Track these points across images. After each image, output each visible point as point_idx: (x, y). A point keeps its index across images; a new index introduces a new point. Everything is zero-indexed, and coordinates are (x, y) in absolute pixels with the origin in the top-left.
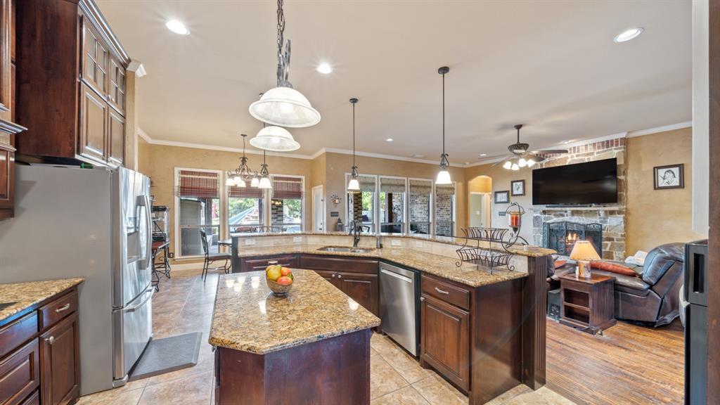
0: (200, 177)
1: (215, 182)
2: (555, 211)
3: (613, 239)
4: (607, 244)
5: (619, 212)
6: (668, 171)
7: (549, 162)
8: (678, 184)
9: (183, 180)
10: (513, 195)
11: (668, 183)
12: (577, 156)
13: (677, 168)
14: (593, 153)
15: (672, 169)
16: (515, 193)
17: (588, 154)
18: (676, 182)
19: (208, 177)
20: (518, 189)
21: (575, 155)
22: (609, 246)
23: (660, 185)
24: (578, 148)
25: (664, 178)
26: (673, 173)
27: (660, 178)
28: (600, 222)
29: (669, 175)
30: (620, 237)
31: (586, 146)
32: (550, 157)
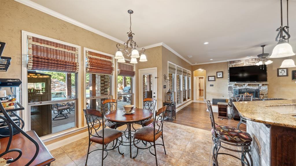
0: (57, 48)
1: (73, 56)
2: (239, 84)
3: (263, 95)
4: (261, 97)
5: (266, 85)
6: (282, 70)
7: (236, 65)
8: (286, 75)
9: (35, 48)
10: (217, 78)
11: (282, 74)
12: (248, 63)
13: (286, 69)
14: (255, 62)
15: (284, 69)
16: (218, 76)
17: (253, 63)
18: (285, 74)
19: (66, 50)
20: (220, 75)
21: (247, 62)
22: (262, 97)
23: (280, 75)
24: (249, 60)
25: (281, 73)
26: (284, 71)
27: (279, 72)
28: (258, 88)
29: (283, 72)
30: (266, 94)
31: (252, 59)
32: (236, 63)
